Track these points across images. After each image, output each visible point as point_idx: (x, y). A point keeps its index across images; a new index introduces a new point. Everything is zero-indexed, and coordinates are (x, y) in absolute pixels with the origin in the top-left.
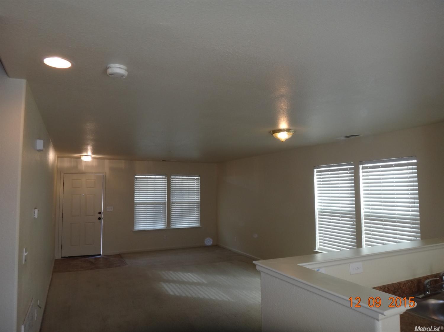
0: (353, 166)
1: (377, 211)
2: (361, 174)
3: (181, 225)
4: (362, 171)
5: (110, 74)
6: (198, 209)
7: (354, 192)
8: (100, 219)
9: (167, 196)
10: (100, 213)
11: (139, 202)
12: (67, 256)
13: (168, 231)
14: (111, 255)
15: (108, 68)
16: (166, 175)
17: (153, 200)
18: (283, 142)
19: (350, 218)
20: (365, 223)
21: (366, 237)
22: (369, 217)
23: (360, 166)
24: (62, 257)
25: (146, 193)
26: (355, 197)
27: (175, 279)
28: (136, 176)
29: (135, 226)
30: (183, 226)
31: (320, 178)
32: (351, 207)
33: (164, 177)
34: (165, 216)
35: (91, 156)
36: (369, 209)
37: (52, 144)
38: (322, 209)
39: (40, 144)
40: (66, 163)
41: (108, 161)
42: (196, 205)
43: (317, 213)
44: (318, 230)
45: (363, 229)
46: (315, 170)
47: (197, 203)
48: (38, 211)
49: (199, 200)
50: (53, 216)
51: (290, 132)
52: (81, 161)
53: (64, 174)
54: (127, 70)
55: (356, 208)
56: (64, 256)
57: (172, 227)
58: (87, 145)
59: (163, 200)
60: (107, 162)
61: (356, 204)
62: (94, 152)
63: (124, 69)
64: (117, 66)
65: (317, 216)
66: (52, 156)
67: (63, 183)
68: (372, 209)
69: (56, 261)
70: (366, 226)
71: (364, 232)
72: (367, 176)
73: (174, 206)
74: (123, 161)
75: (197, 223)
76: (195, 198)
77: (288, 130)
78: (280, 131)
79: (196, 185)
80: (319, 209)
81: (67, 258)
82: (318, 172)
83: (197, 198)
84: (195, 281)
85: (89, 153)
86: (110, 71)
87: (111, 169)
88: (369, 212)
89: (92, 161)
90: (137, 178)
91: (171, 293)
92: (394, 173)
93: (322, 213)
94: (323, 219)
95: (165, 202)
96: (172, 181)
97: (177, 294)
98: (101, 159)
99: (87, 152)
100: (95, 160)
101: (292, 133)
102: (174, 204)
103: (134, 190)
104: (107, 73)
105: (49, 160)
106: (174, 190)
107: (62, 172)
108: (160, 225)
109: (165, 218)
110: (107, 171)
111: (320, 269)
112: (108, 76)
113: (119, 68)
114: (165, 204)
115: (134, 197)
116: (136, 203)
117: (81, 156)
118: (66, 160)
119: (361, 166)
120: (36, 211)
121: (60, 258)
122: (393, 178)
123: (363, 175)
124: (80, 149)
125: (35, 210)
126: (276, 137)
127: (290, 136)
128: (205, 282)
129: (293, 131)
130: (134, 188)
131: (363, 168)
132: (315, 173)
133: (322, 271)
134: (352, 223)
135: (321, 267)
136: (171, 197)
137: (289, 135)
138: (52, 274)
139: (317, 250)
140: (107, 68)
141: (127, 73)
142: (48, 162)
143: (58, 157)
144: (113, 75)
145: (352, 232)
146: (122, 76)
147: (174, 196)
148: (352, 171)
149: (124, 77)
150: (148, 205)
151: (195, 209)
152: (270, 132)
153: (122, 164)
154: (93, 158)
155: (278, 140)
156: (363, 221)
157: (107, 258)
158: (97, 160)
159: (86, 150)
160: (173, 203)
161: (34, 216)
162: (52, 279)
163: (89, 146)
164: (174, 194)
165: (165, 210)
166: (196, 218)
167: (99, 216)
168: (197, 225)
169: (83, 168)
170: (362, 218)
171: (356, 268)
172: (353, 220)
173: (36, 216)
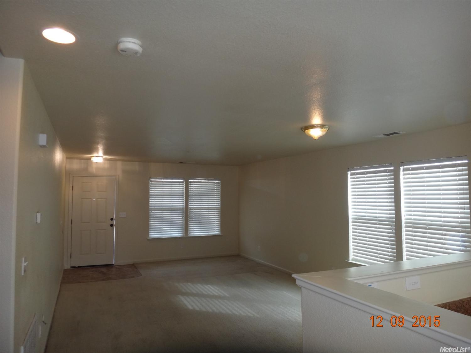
0: (393, 168)
1: (420, 218)
2: (402, 177)
3: (200, 233)
4: (402, 174)
5: (121, 51)
6: (218, 216)
7: (394, 196)
8: (112, 225)
9: (184, 201)
10: (112, 219)
11: (154, 207)
12: (77, 266)
13: (186, 239)
14: (124, 265)
15: (120, 43)
16: (184, 179)
17: (170, 206)
18: (315, 139)
19: (389, 226)
20: (406, 231)
21: (407, 247)
22: (411, 225)
23: (400, 167)
24: (72, 267)
25: (162, 197)
26: (395, 202)
27: (194, 292)
28: (151, 180)
29: (150, 234)
30: (202, 234)
31: (354, 181)
32: (390, 214)
33: (182, 181)
34: (183, 223)
35: (102, 157)
36: (411, 215)
37: (59, 143)
38: (356, 216)
39: (43, 139)
40: (76, 165)
41: (120, 162)
42: (216, 212)
43: (350, 220)
44: (351, 238)
45: (404, 237)
46: (349, 173)
47: (217, 209)
48: (41, 215)
49: (219, 205)
50: (61, 222)
51: (324, 128)
52: (92, 162)
53: (73, 177)
54: (141, 46)
55: (396, 214)
56: (73, 266)
57: (189, 235)
58: (98, 143)
59: (180, 206)
60: (119, 164)
61: (395, 210)
62: (106, 153)
63: (138, 44)
64: (129, 41)
65: (350, 224)
66: (59, 156)
67: (73, 186)
68: (414, 215)
69: (66, 270)
70: (407, 235)
71: (404, 241)
72: (409, 178)
73: (192, 212)
74: (137, 163)
75: (217, 231)
76: (215, 203)
77: (322, 126)
78: (313, 127)
79: (216, 189)
80: (354, 216)
81: (77, 267)
82: (352, 174)
83: (217, 203)
84: (216, 294)
85: (101, 153)
86: (122, 46)
87: (124, 172)
88: (411, 219)
89: (104, 163)
90: (152, 181)
91: (190, 308)
92: (441, 176)
93: (356, 220)
94: (357, 226)
95: (182, 208)
96: (191, 184)
97: (197, 309)
98: (113, 161)
99: (98, 152)
100: (106, 162)
101: (326, 129)
102: (193, 210)
103: (149, 195)
104: (118, 49)
105: (56, 160)
106: (192, 195)
107: (71, 175)
108: (177, 233)
109: (183, 225)
110: (119, 173)
111: (372, 285)
112: (119, 52)
113: (133, 42)
114: (183, 210)
115: (149, 202)
116: (151, 208)
117: (91, 157)
118: (75, 161)
119: (402, 168)
120: (39, 215)
121: (69, 268)
122: (439, 181)
123: (404, 178)
124: (90, 149)
125: (38, 213)
126: (308, 134)
127: (324, 133)
128: (227, 295)
129: (327, 127)
130: (149, 193)
131: (404, 170)
132: (349, 176)
133: (374, 286)
134: (392, 231)
135: (374, 282)
136: (189, 202)
137: (322, 131)
138: (61, 285)
139: (350, 261)
140: (117, 44)
141: (142, 49)
142: (54, 162)
143: (67, 158)
144: (125, 51)
145: (391, 241)
146: (136, 53)
147: (193, 201)
148: (391, 173)
149: (138, 55)
150: (164, 210)
151: (215, 216)
152: (301, 129)
153: (136, 167)
154: (105, 159)
155: (311, 138)
156: (404, 229)
157: (120, 268)
158: (109, 161)
159: (96, 150)
160: (191, 209)
161: (37, 220)
162: (60, 291)
163: (100, 144)
164: (193, 199)
165: (183, 217)
166: (216, 226)
167: (111, 222)
168: (217, 233)
169: (93, 169)
170: (403, 225)
171: (413, 283)
172: (393, 228)
173: (39, 221)
